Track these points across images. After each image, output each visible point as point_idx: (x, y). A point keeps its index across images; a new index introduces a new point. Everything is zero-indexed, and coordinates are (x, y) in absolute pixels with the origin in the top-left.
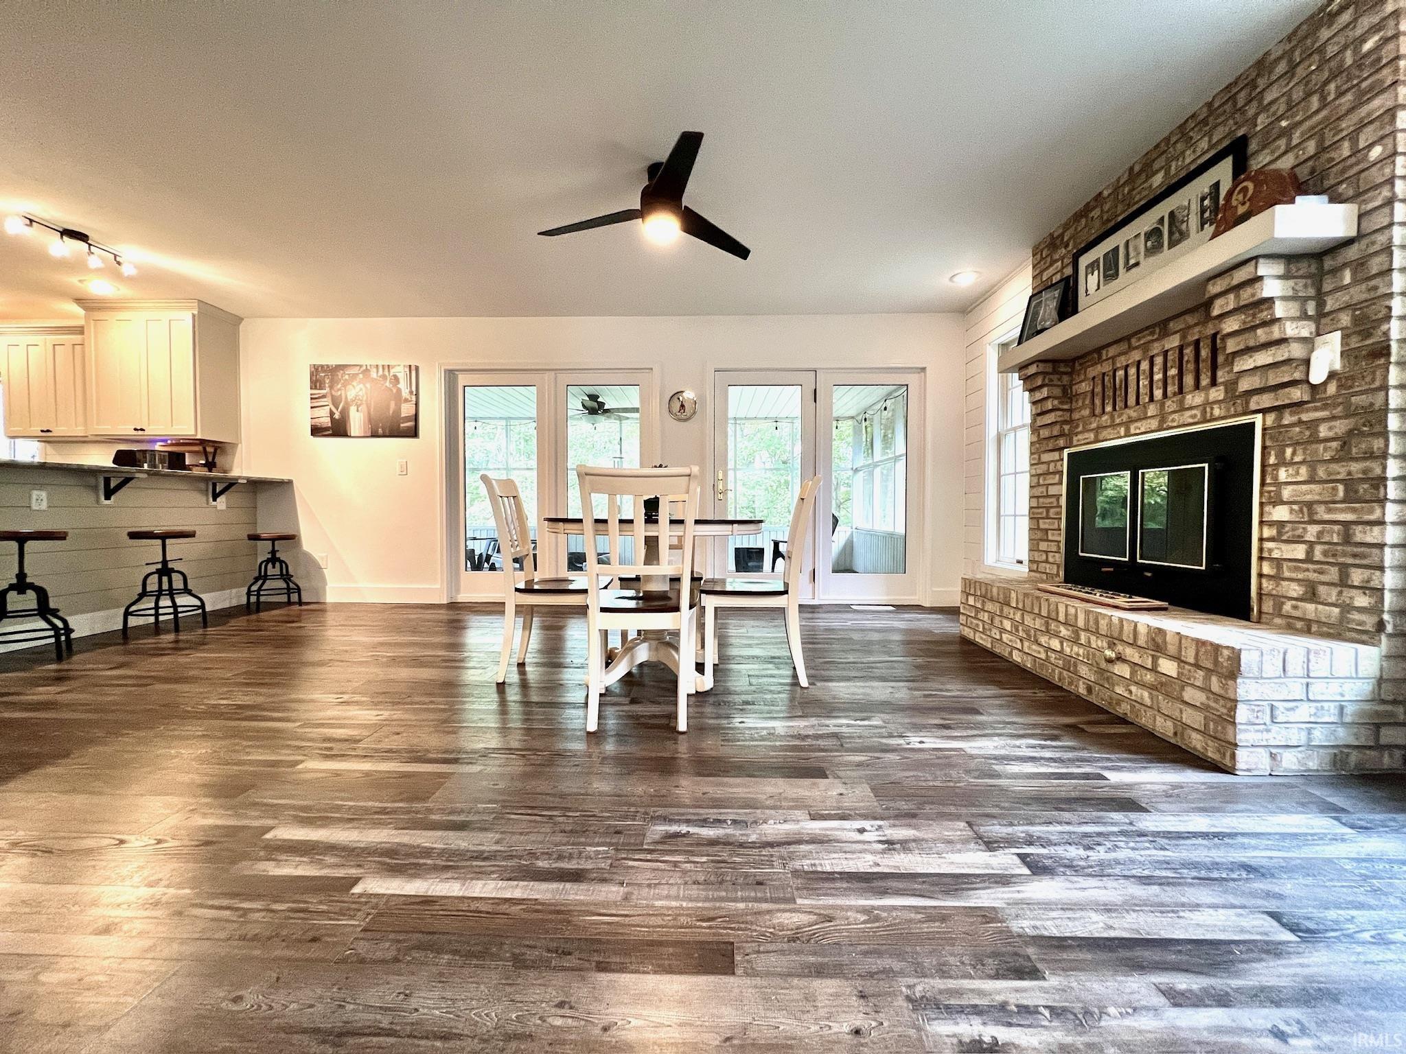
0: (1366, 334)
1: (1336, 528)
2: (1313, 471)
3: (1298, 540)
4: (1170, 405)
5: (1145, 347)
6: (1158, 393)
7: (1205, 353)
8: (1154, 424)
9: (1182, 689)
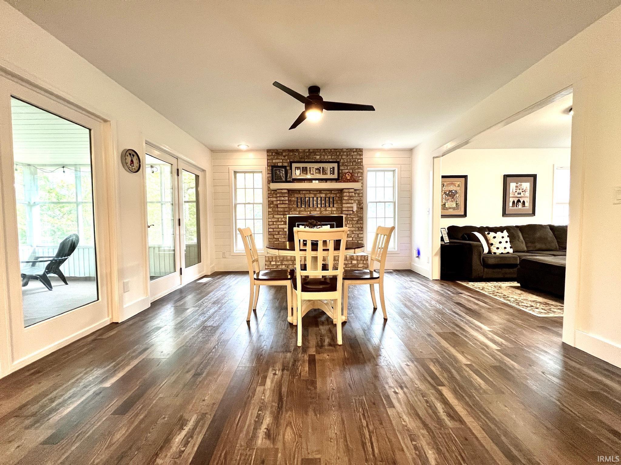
0: (360, 205)
1: (357, 235)
2: (353, 226)
3: (351, 237)
4: (323, 209)
5: (315, 195)
6: (319, 206)
7: (331, 200)
8: (319, 213)
9: (358, 265)
